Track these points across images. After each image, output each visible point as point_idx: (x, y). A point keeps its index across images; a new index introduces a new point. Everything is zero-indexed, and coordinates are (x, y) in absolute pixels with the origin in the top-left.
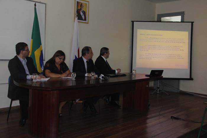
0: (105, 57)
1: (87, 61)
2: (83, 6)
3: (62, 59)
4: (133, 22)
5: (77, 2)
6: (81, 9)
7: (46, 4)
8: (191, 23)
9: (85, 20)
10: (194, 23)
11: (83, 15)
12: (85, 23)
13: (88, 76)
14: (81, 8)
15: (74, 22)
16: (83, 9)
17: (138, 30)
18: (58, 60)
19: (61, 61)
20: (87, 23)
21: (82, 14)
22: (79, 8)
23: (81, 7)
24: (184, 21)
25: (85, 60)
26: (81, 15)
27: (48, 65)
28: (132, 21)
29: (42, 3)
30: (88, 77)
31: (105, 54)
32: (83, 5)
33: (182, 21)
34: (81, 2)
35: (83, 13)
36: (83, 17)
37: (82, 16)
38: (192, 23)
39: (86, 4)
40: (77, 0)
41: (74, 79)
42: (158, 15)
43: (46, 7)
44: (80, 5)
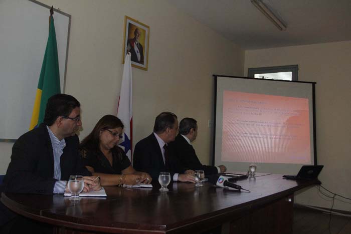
0: (189, 138)
1: (165, 145)
2: (139, 33)
4: (215, 77)
5: (129, 23)
6: (135, 39)
7: (70, 16)
8: (311, 84)
9: (142, 62)
10: (316, 85)
11: (138, 52)
12: (142, 68)
13: (180, 179)
14: (135, 38)
15: (124, 63)
16: (140, 40)
18: (106, 138)
20: (146, 69)
21: (136, 49)
22: (133, 37)
23: (135, 35)
24: (299, 80)
25: (161, 144)
26: (135, 52)
28: (214, 75)
29: (64, 14)
30: (178, 182)
31: (191, 130)
32: (139, 31)
33: (295, 80)
34: (135, 26)
35: (138, 47)
36: (139, 56)
37: (137, 54)
38: (314, 84)
39: (144, 31)
40: (129, 21)
41: (164, 189)
42: (249, 69)
43: (70, 24)
44: (134, 31)
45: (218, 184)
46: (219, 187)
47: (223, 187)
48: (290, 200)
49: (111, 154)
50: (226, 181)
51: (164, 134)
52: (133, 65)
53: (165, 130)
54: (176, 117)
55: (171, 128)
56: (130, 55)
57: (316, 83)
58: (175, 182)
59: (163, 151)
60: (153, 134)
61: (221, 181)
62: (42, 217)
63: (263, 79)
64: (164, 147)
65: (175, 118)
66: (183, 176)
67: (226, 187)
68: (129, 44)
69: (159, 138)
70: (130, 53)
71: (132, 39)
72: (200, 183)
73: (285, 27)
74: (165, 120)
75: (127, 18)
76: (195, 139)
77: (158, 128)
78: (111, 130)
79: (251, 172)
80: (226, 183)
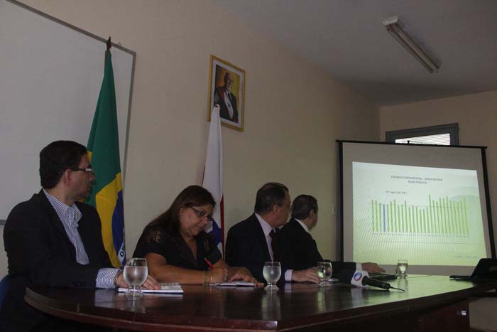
1: (272, 231)
2: (232, 80)
3: (206, 215)
4: (340, 143)
5: (217, 65)
6: (225, 88)
7: (134, 54)
8: (480, 150)
9: (235, 119)
10: (487, 151)
11: (229, 106)
12: (235, 128)
14: (225, 85)
15: (209, 120)
16: (231, 90)
17: (354, 163)
18: (189, 219)
19: (201, 221)
20: (241, 130)
21: (227, 101)
22: (222, 84)
23: (226, 81)
24: (461, 144)
25: (267, 229)
26: (225, 105)
27: (158, 237)
28: (337, 141)
30: (293, 282)
32: (230, 77)
33: (455, 144)
34: (225, 69)
35: (229, 98)
36: (231, 110)
37: (229, 108)
38: (483, 149)
39: (238, 77)
40: (216, 62)
41: (272, 288)
42: (387, 133)
43: (134, 64)
44: (224, 76)
45: (353, 282)
46: (355, 287)
47: (361, 285)
48: (464, 313)
49: (194, 243)
50: (365, 277)
51: (270, 214)
52: (223, 124)
53: (271, 210)
54: (287, 190)
55: (280, 205)
56: (219, 108)
57: (486, 148)
58: (289, 282)
59: (268, 240)
60: (254, 214)
61: (358, 277)
62: (80, 314)
63: (408, 144)
64: (270, 234)
65: (286, 192)
66: (300, 273)
67: (367, 286)
68: (217, 94)
69: (263, 220)
70: (218, 105)
71: (220, 87)
72: (326, 281)
73: (438, 67)
74: (271, 195)
75: (213, 58)
76: (315, 225)
77: (261, 206)
78: (196, 208)
79: (400, 272)
80: (365, 281)
